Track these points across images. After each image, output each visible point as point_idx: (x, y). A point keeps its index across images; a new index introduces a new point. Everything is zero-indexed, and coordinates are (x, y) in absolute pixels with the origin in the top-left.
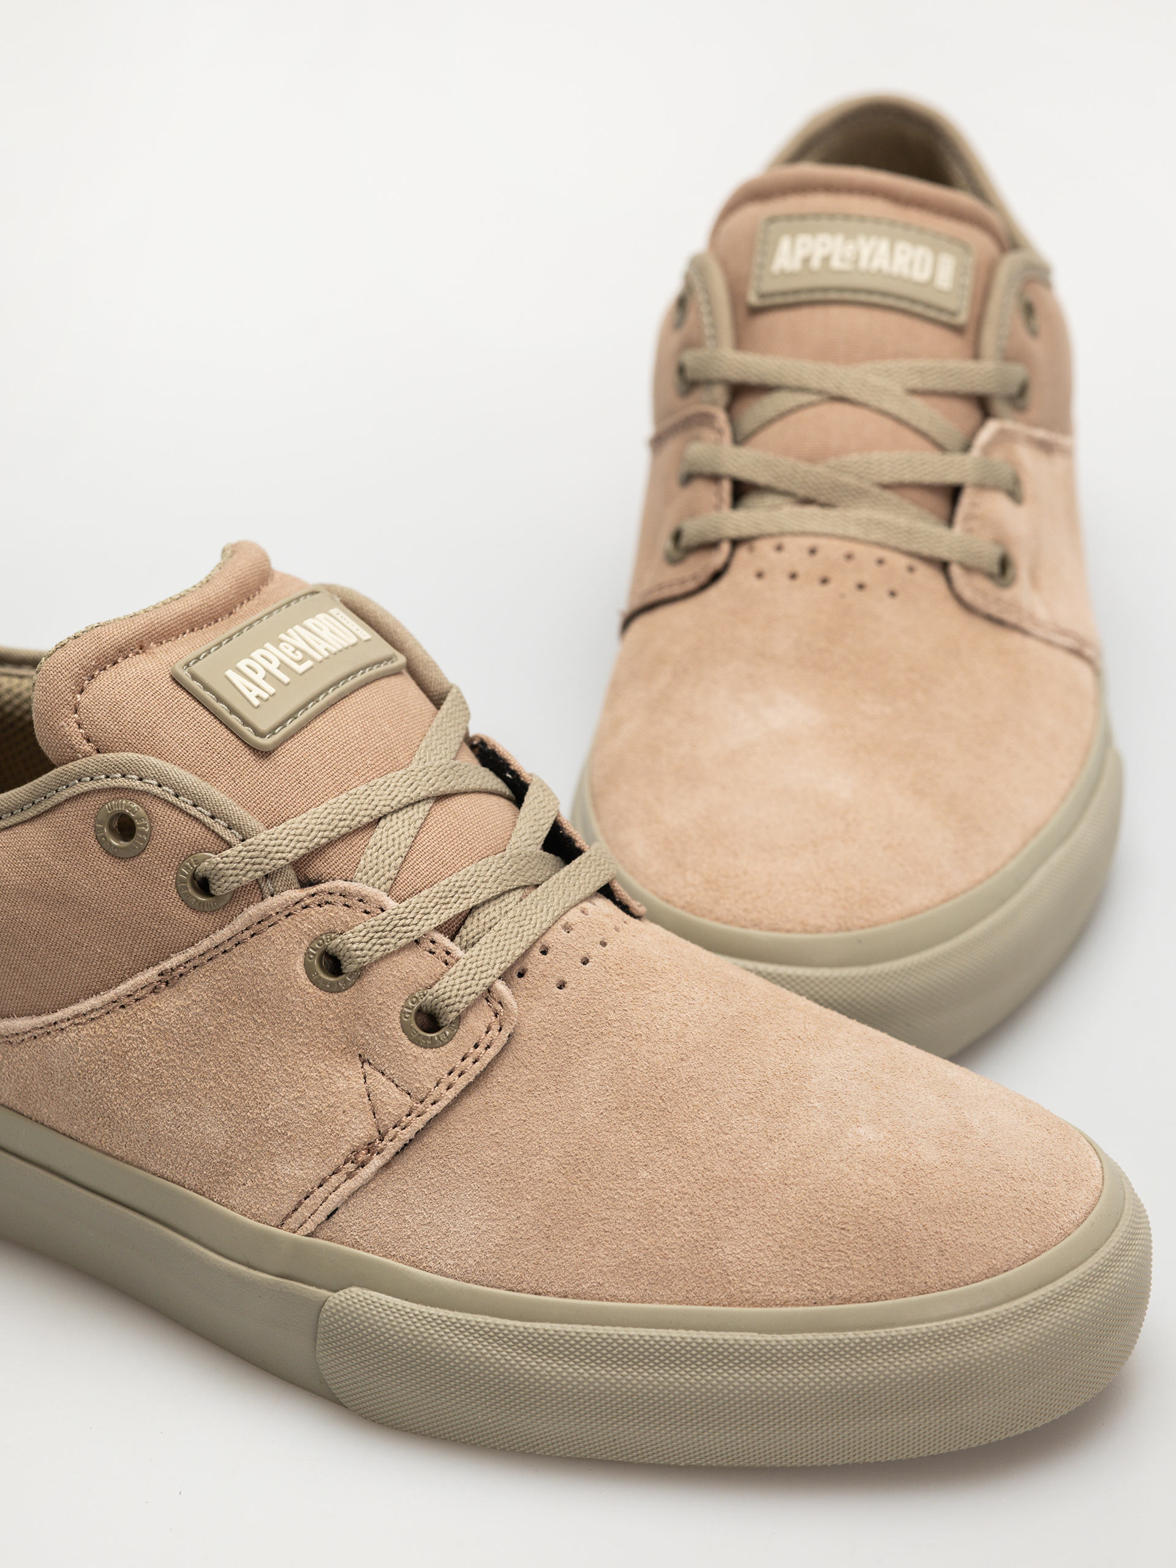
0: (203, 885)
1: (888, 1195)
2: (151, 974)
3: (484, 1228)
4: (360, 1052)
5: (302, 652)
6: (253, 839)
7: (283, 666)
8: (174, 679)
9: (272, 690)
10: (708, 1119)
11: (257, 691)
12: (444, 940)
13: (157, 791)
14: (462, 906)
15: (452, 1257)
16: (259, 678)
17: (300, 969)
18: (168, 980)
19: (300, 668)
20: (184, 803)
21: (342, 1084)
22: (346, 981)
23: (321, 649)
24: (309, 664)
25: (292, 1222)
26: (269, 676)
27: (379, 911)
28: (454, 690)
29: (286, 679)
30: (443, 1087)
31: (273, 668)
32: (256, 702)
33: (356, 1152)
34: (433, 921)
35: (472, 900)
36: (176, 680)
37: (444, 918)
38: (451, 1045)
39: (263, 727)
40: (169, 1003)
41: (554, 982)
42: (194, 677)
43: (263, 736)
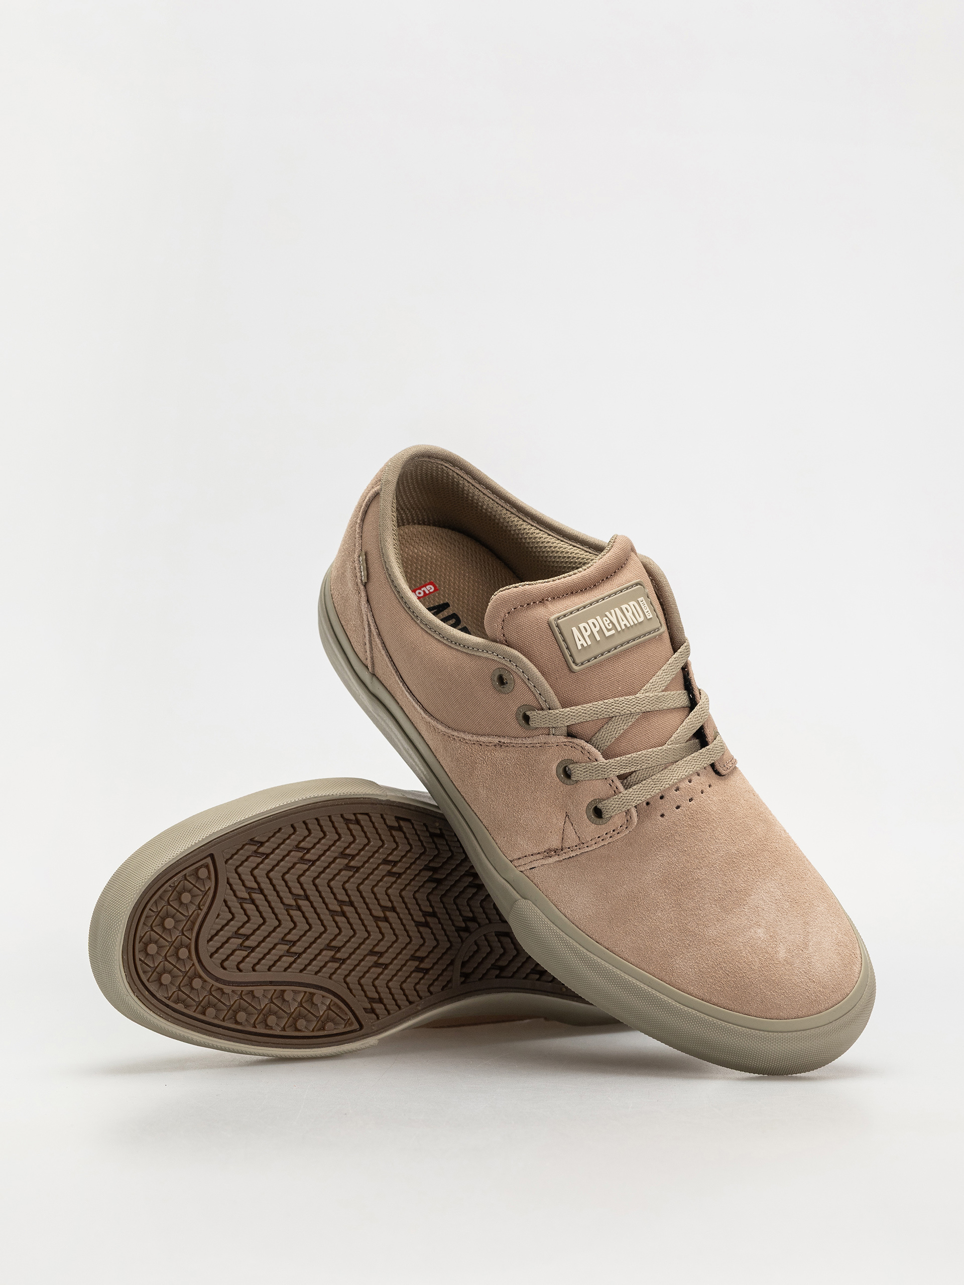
0: (526, 718)
1: (753, 967)
2: (496, 740)
3: (588, 906)
4: (567, 811)
5: (613, 624)
6: (552, 711)
7: (601, 631)
8: (549, 625)
9: (589, 643)
10: (696, 901)
11: (583, 642)
12: (618, 783)
13: (521, 674)
14: (632, 769)
15: (571, 911)
16: (586, 635)
17: (554, 767)
18: (501, 745)
19: (608, 634)
20: (531, 685)
21: (554, 820)
22: (570, 783)
23: (622, 624)
24: (613, 632)
25: (516, 863)
26: (592, 635)
27: (595, 760)
28: (685, 644)
29: (598, 638)
30: (593, 842)
31: (595, 630)
32: (580, 647)
33: (550, 850)
34: (616, 773)
35: (638, 767)
36: (549, 624)
37: (622, 772)
38: (603, 826)
39: (578, 661)
40: (499, 754)
41: (660, 814)
42: (558, 626)
43: (576, 665)
